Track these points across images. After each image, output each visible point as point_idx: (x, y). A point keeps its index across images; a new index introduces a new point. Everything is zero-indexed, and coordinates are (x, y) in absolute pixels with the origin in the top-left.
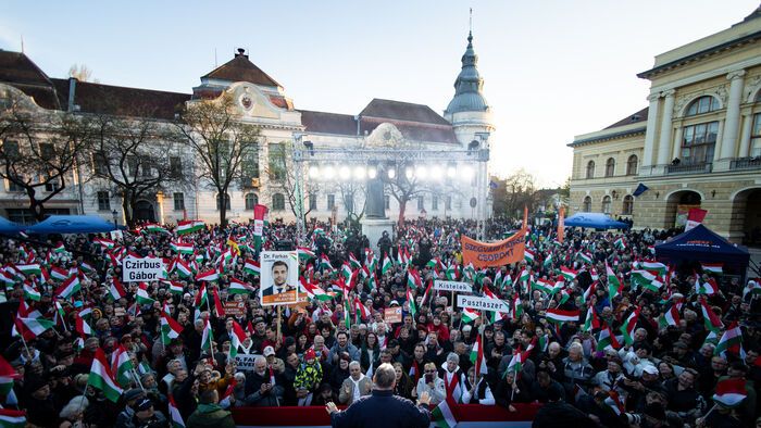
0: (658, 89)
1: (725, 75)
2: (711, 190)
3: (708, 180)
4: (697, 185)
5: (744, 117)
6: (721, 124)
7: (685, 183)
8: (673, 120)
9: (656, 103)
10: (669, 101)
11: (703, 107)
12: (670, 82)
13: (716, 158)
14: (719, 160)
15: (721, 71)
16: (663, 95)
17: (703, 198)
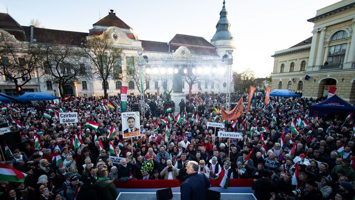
0: (317, 28)
1: (352, 19)
2: (342, 78)
3: (340, 73)
4: (334, 76)
6: (348, 45)
7: (329, 75)
8: (324, 43)
9: (316, 34)
10: (322, 33)
11: (340, 36)
12: (324, 24)
13: (345, 62)
14: (346, 63)
15: (350, 18)
16: (320, 30)
17: (337, 82)
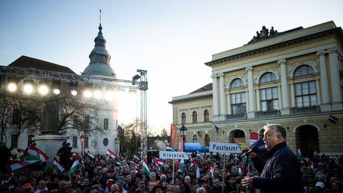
0: (216, 72)
2: (249, 129)
3: (246, 123)
4: (242, 126)
5: (256, 90)
6: (247, 93)
7: (236, 125)
8: (225, 90)
9: (216, 79)
10: (221, 79)
11: (237, 83)
12: (220, 69)
13: (247, 111)
14: (249, 112)
16: (218, 76)
17: (246, 134)
